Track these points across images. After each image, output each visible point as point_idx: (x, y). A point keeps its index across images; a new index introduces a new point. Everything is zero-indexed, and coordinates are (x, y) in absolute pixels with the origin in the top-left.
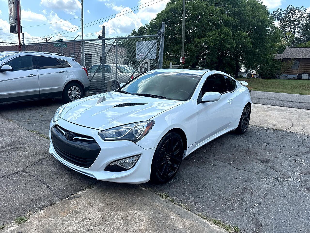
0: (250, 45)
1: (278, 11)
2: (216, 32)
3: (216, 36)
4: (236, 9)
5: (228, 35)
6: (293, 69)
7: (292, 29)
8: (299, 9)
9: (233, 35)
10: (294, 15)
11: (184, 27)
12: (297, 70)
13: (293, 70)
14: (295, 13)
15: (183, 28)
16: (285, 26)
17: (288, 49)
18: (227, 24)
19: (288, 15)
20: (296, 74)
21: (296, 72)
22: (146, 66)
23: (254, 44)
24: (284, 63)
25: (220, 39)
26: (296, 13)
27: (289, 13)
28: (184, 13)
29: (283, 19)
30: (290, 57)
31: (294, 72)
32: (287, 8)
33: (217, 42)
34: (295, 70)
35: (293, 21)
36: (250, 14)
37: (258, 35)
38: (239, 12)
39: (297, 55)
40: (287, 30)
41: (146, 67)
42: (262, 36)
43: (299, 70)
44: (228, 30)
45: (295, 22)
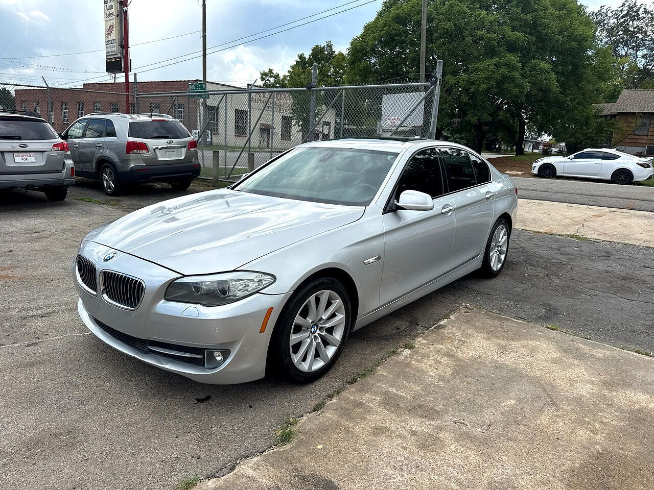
0: (555, 86)
1: (602, 11)
2: (489, 63)
3: (490, 71)
4: (529, 17)
5: (514, 68)
6: (636, 135)
7: (631, 51)
8: (647, 8)
9: (523, 69)
10: (635, 19)
11: (424, 54)
12: (646, 138)
13: (637, 137)
14: (638, 15)
15: (422, 55)
16: (616, 44)
17: (625, 93)
18: (512, 47)
19: (622, 20)
20: (644, 145)
21: (644, 141)
22: (326, 128)
23: (561, 85)
24: (621, 123)
25: (499, 77)
26: (641, 16)
27: (626, 15)
28: (425, 25)
29: (612, 29)
30: (632, 111)
31: (640, 141)
32: (622, 6)
33: (493, 83)
34: (642, 137)
35: (634, 32)
36: (555, 25)
37: (570, 67)
38: (535, 22)
39: (646, 106)
40: (620, 52)
41: (326, 132)
42: (578, 68)
43: (649, 136)
44: (513, 58)
45: (638, 35)
